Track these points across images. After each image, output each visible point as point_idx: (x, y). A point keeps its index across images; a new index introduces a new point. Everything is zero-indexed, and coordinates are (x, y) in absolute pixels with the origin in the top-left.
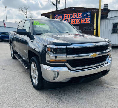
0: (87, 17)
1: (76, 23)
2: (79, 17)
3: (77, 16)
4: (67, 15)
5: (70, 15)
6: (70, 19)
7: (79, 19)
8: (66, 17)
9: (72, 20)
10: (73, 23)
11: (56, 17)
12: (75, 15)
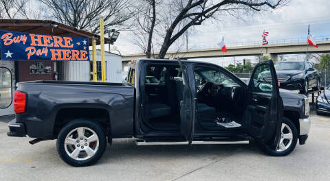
1: (62, 57)
2: (66, 46)
3: (63, 43)
4: (39, 36)
5: (47, 38)
8: (37, 42)
9: (53, 51)
10: (57, 57)
11: (8, 39)
12: (58, 40)
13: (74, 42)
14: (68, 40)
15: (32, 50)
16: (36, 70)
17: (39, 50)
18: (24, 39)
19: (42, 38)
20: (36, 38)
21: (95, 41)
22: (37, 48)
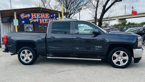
0: (54, 18)
1: (44, 22)
2: (46, 17)
3: (45, 16)
4: (35, 14)
5: (38, 15)
6: (39, 19)
7: (47, 19)
8: (34, 17)
9: (40, 20)
10: (42, 22)
11: (23, 16)
12: (43, 15)
13: (50, 15)
14: (47, 15)
15: (32, 20)
16: (41, 28)
17: (35, 20)
18: (29, 15)
19: (36, 15)
20: (34, 15)
21: (59, 14)
22: (34, 19)
